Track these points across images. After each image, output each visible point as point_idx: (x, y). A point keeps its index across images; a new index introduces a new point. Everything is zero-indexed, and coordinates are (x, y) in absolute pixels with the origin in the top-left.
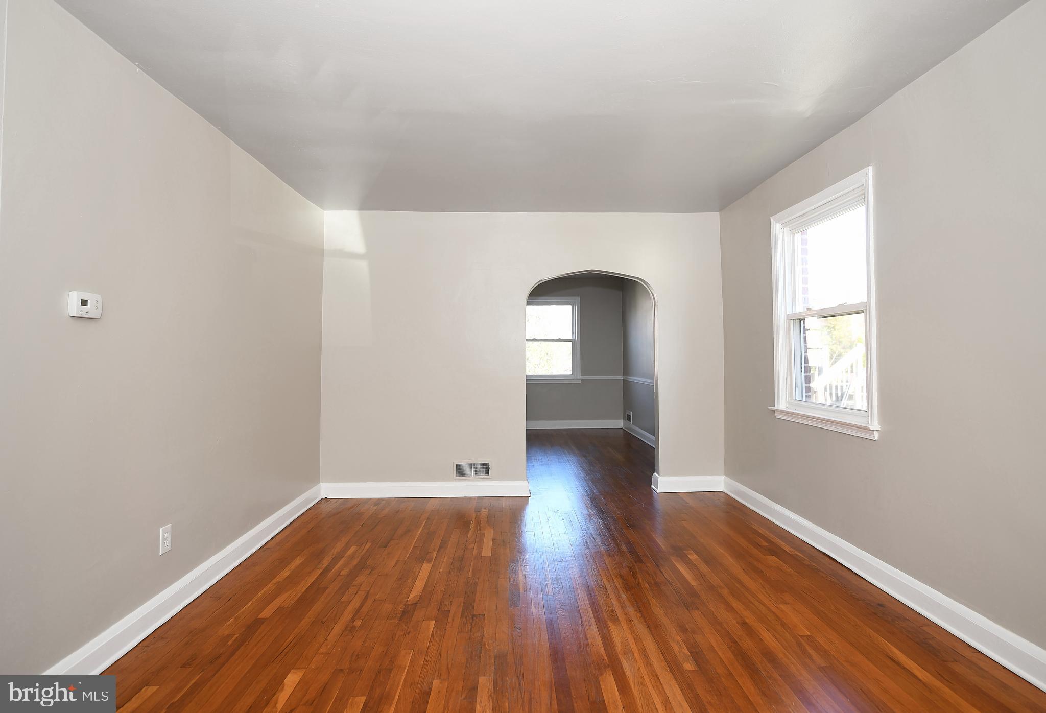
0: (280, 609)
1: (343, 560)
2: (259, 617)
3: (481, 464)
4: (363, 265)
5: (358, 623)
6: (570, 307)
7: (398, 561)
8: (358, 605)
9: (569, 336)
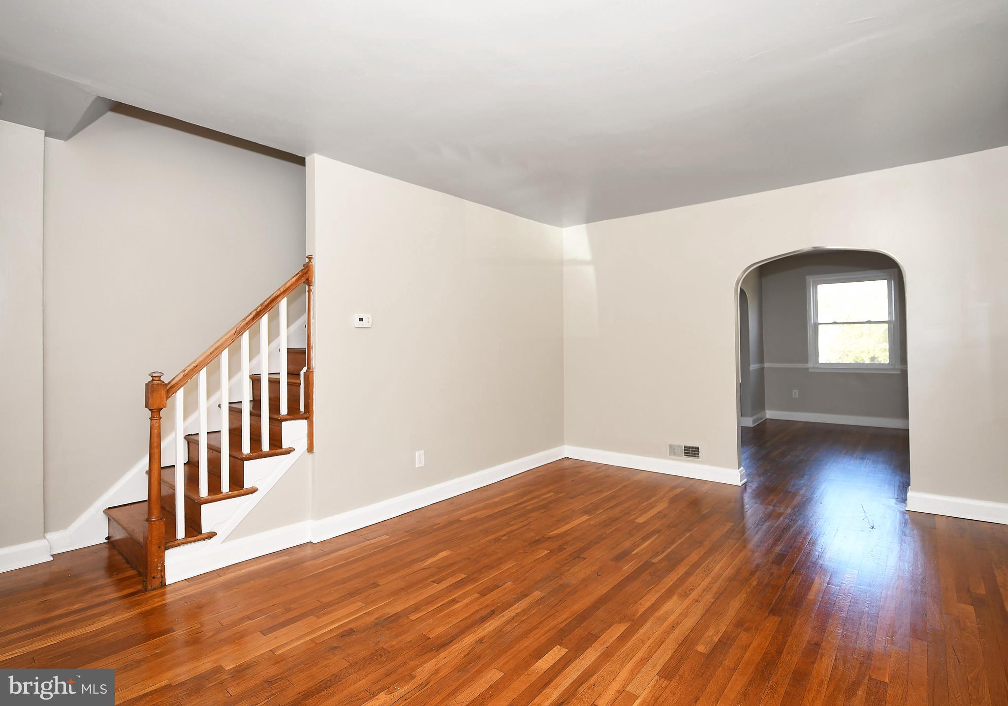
0: (475, 518)
1: (537, 500)
2: (461, 519)
3: (693, 448)
4: (590, 271)
5: (504, 538)
6: (885, 282)
7: (570, 509)
8: (514, 529)
9: (886, 318)
